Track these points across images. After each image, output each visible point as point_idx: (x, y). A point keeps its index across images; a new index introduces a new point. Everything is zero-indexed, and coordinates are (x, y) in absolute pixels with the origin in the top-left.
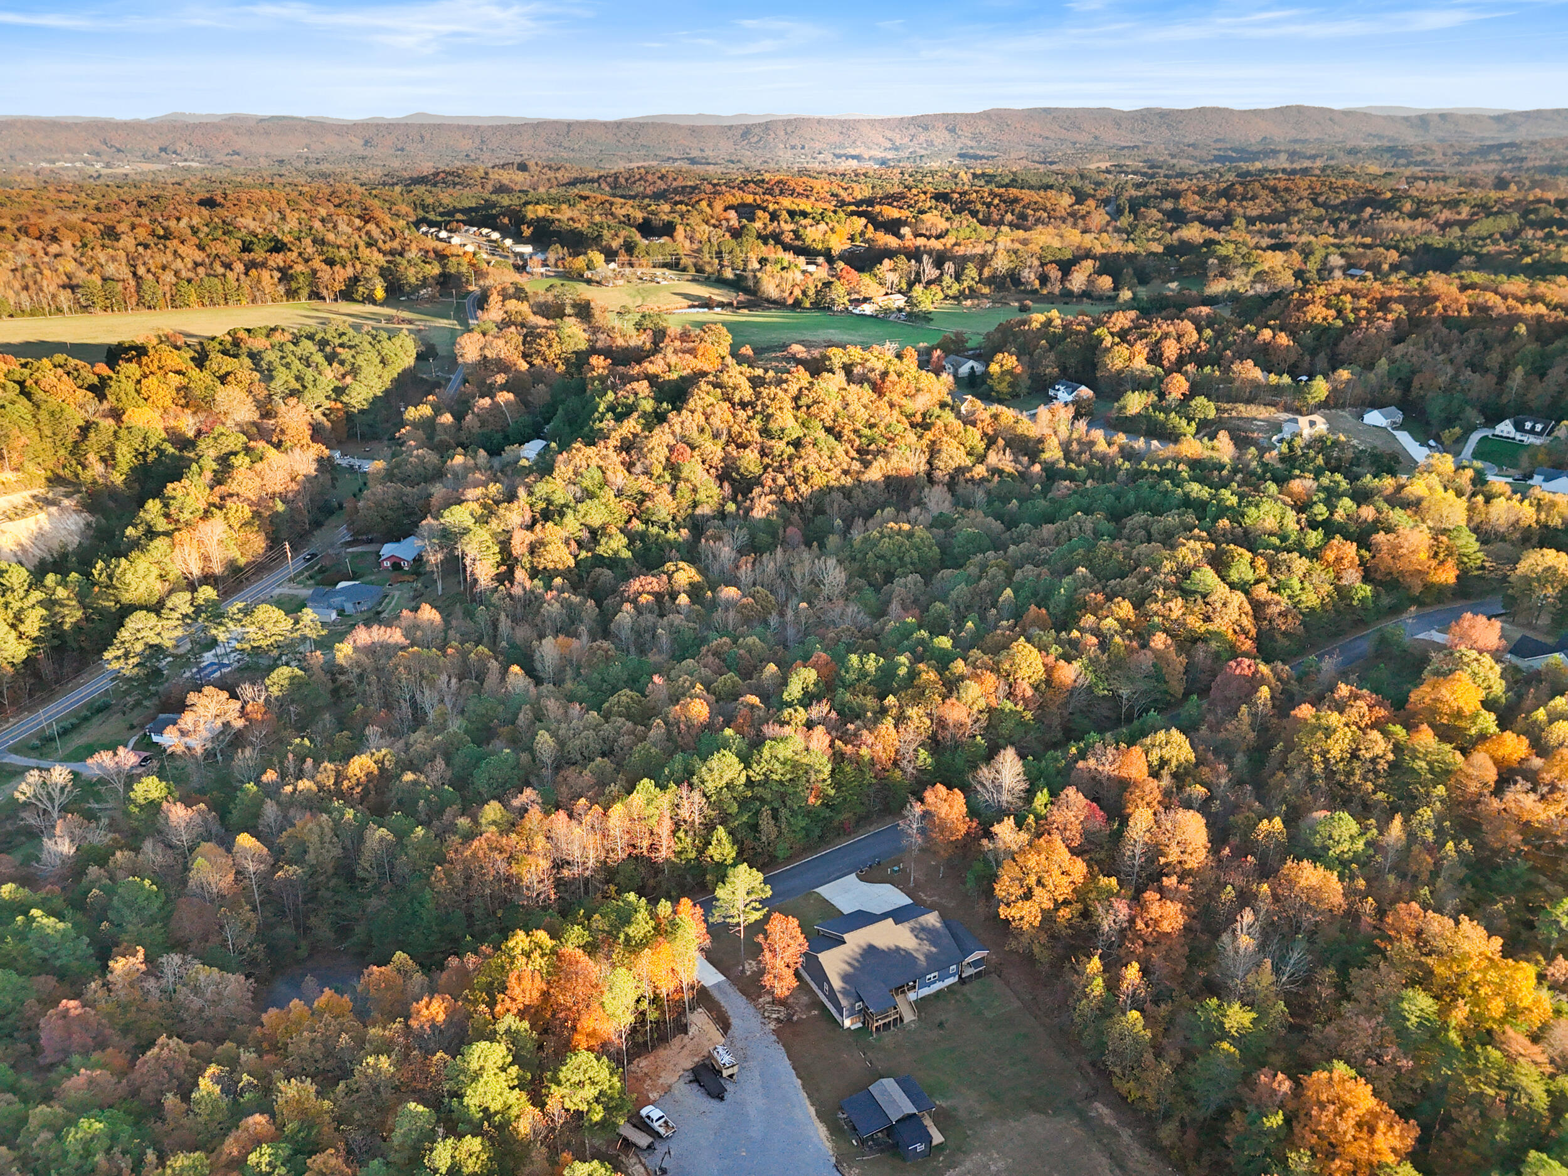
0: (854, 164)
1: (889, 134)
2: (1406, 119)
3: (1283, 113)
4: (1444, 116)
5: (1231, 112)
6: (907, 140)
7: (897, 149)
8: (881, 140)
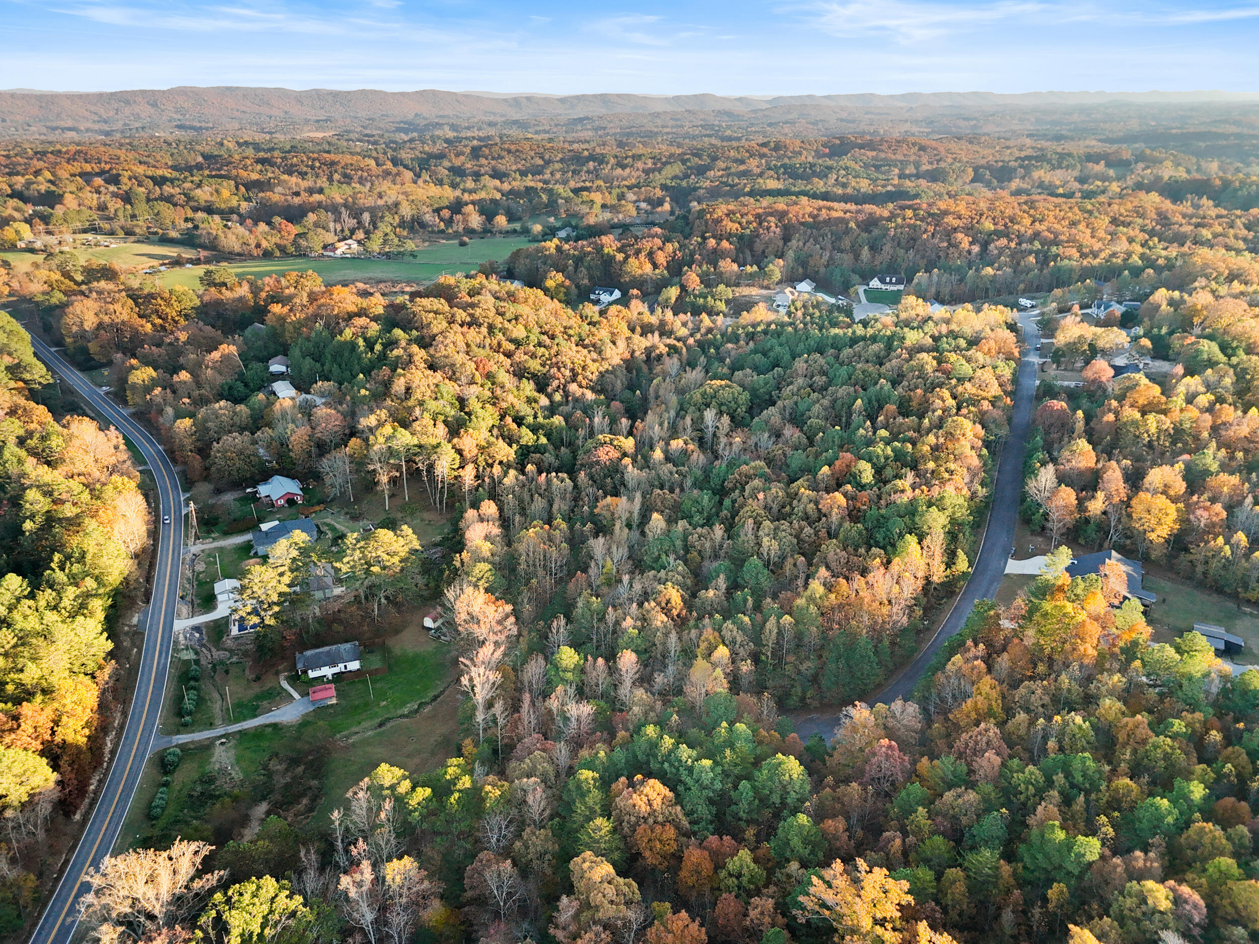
0: (72, 134)
1: (93, 108)
2: (505, 100)
3: (422, 95)
4: (529, 99)
5: (386, 93)
6: (112, 113)
7: (105, 122)
8: (86, 114)
